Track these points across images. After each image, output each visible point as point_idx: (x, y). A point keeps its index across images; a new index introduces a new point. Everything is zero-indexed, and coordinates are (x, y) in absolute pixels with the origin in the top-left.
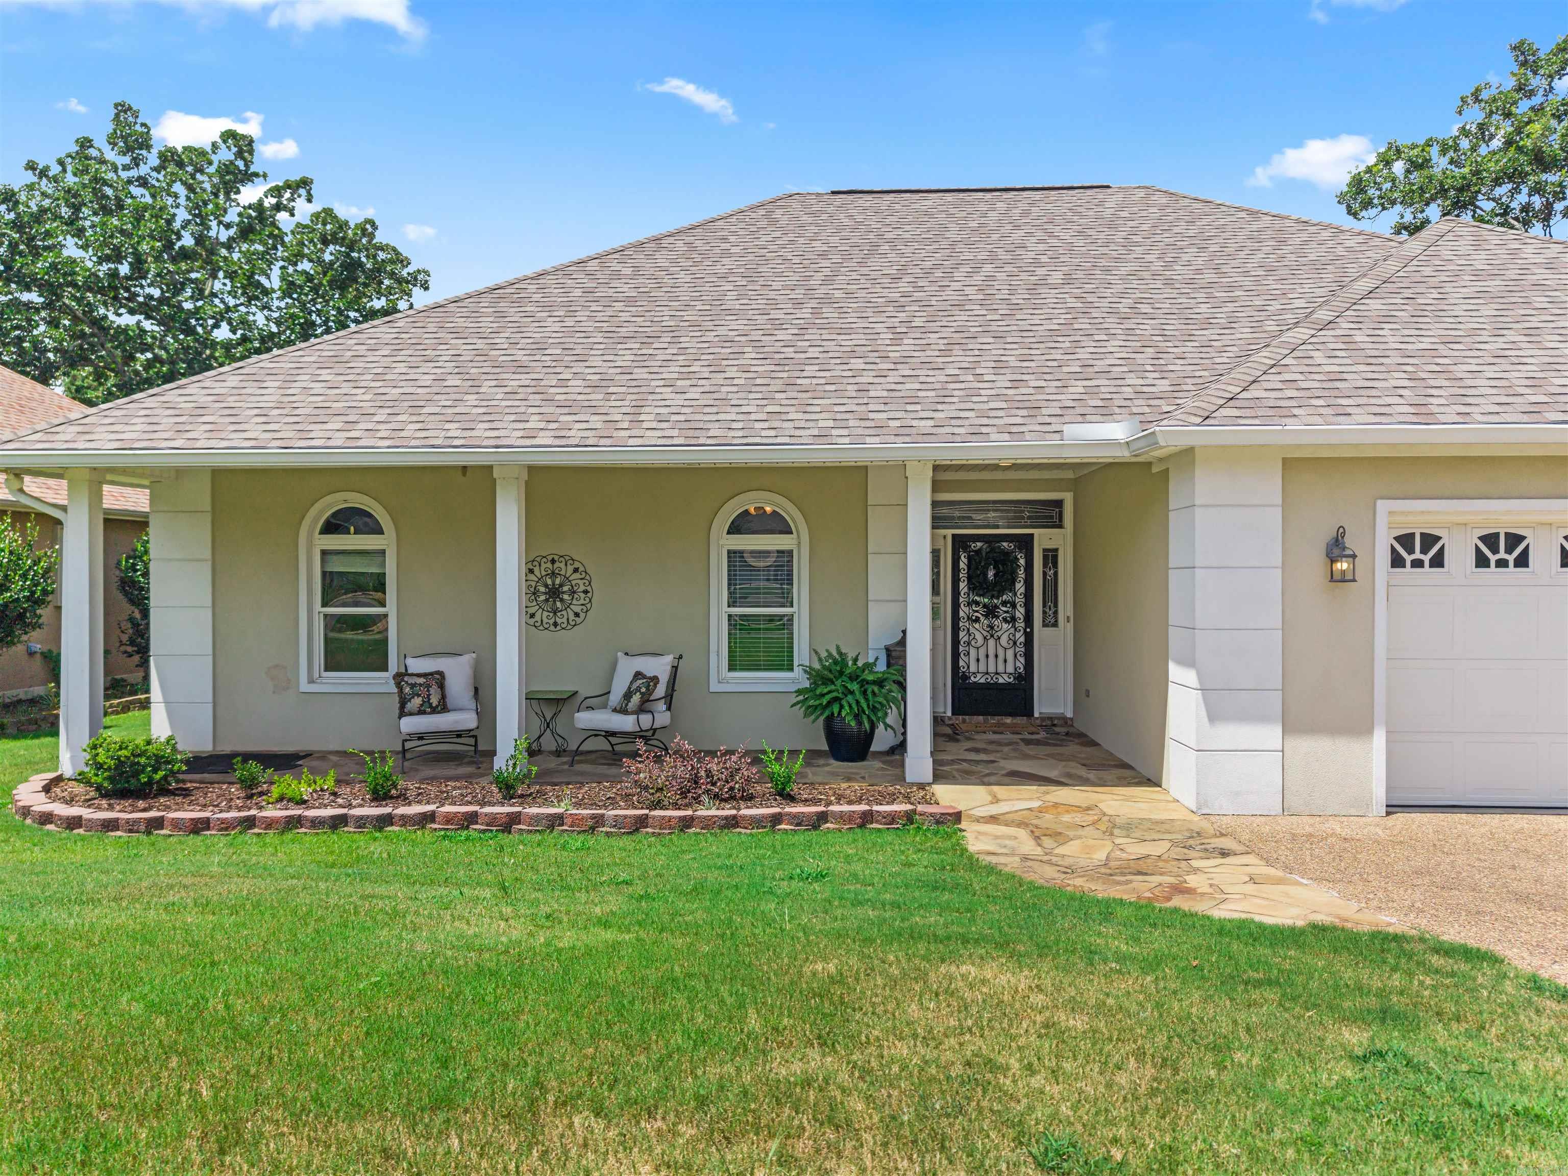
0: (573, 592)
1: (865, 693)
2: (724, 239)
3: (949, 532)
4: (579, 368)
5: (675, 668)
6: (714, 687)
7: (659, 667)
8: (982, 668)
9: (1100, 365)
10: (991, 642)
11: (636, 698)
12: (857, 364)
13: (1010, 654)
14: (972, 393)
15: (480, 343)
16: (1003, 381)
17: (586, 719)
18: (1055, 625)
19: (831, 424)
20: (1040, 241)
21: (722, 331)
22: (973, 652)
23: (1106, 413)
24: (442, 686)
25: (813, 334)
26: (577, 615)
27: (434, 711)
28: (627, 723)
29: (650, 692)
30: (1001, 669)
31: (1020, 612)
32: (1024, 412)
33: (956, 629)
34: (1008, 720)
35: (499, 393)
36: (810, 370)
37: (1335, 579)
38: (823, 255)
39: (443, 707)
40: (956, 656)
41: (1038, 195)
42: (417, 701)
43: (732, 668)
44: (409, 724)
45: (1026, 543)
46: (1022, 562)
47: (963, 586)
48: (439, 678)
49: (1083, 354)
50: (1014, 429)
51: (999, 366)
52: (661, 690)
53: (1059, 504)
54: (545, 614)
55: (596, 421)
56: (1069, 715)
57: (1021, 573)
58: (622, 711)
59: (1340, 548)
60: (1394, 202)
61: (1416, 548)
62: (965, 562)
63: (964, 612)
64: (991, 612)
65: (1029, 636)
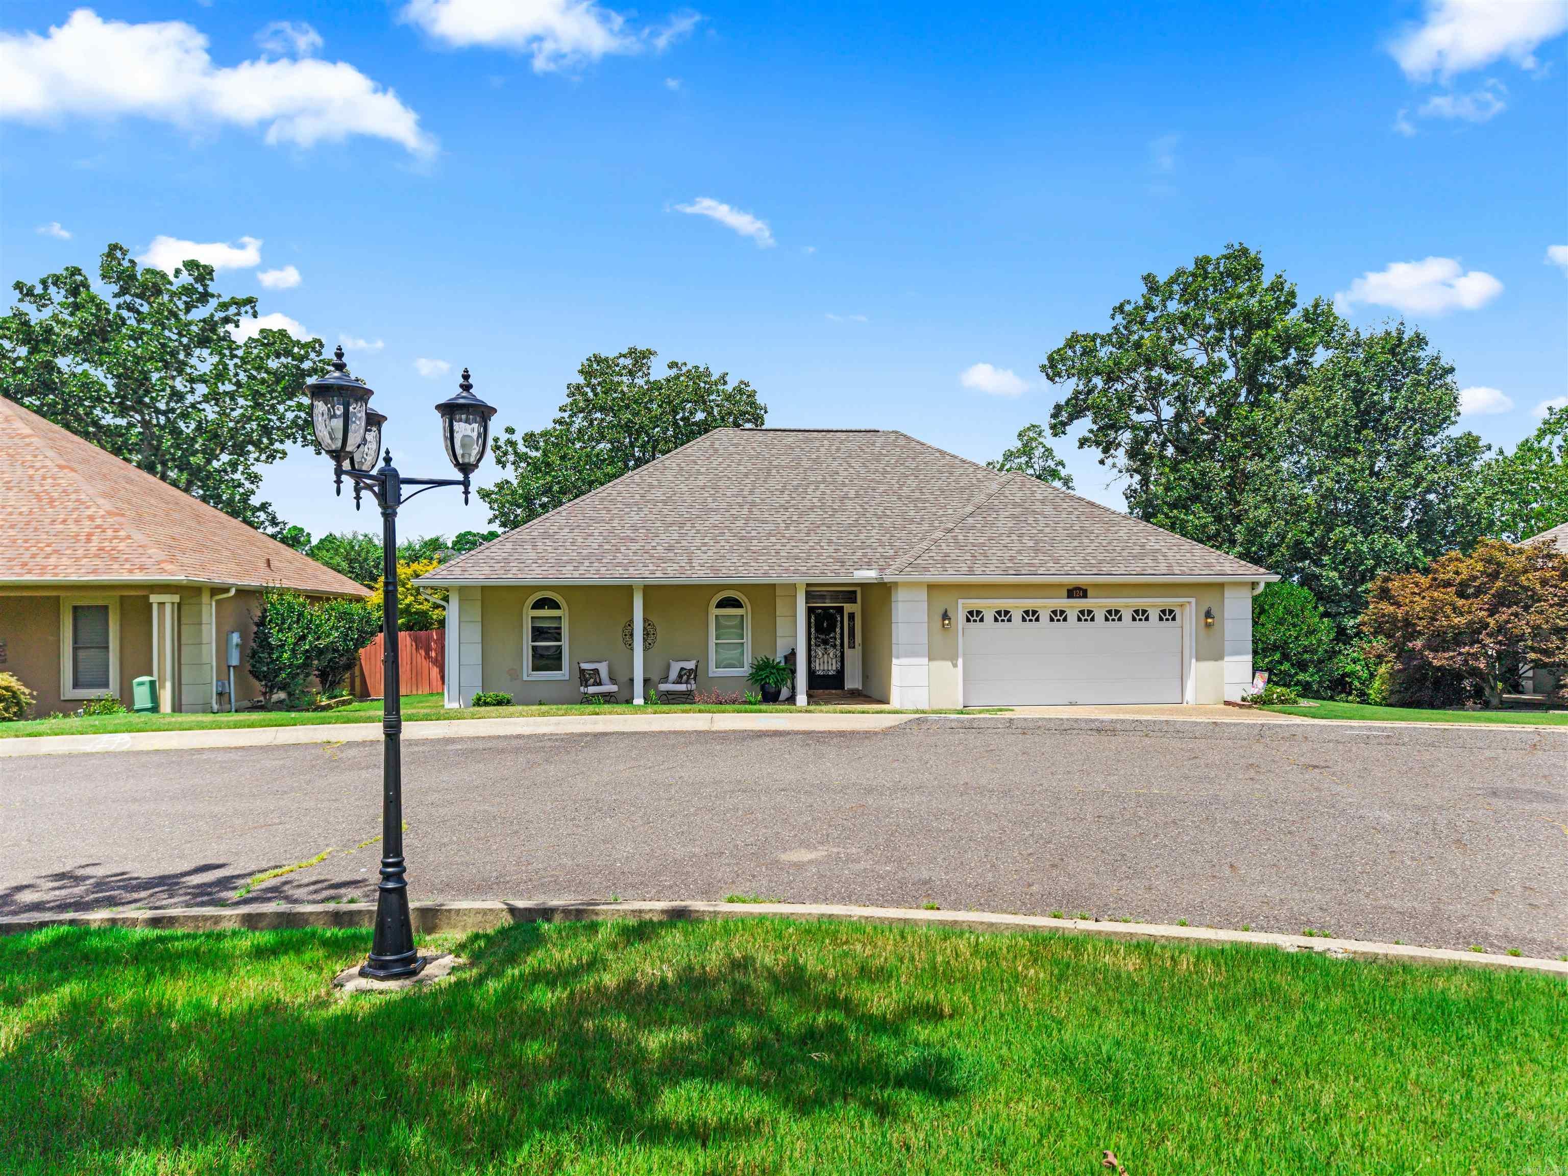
0: (648, 634)
1: (779, 674)
2: (695, 463)
4: (657, 540)
5: (697, 666)
7: (691, 665)
8: (822, 668)
9: (868, 542)
10: (826, 656)
11: (685, 677)
12: (773, 539)
13: (834, 661)
14: (820, 554)
15: (608, 527)
16: (831, 549)
17: (664, 687)
18: (854, 647)
19: (768, 568)
20: (846, 470)
21: (712, 521)
22: (817, 661)
23: (869, 565)
24: (598, 674)
25: (752, 524)
26: (650, 644)
27: (598, 685)
28: (682, 688)
29: (688, 675)
30: (830, 668)
31: (838, 642)
33: (809, 650)
34: (835, 689)
35: (630, 553)
36: (755, 542)
37: (944, 627)
38: (746, 475)
39: (600, 684)
40: (810, 663)
41: (843, 436)
42: (592, 680)
43: (717, 666)
45: (840, 610)
46: (839, 619)
47: (813, 630)
48: (596, 671)
49: (862, 537)
51: (830, 542)
53: (855, 592)
55: (676, 566)
56: (861, 687)
57: (839, 624)
58: (679, 683)
59: (945, 616)
60: (1073, 375)
61: (974, 616)
62: (813, 619)
63: (813, 642)
64: (826, 642)
65: (843, 653)
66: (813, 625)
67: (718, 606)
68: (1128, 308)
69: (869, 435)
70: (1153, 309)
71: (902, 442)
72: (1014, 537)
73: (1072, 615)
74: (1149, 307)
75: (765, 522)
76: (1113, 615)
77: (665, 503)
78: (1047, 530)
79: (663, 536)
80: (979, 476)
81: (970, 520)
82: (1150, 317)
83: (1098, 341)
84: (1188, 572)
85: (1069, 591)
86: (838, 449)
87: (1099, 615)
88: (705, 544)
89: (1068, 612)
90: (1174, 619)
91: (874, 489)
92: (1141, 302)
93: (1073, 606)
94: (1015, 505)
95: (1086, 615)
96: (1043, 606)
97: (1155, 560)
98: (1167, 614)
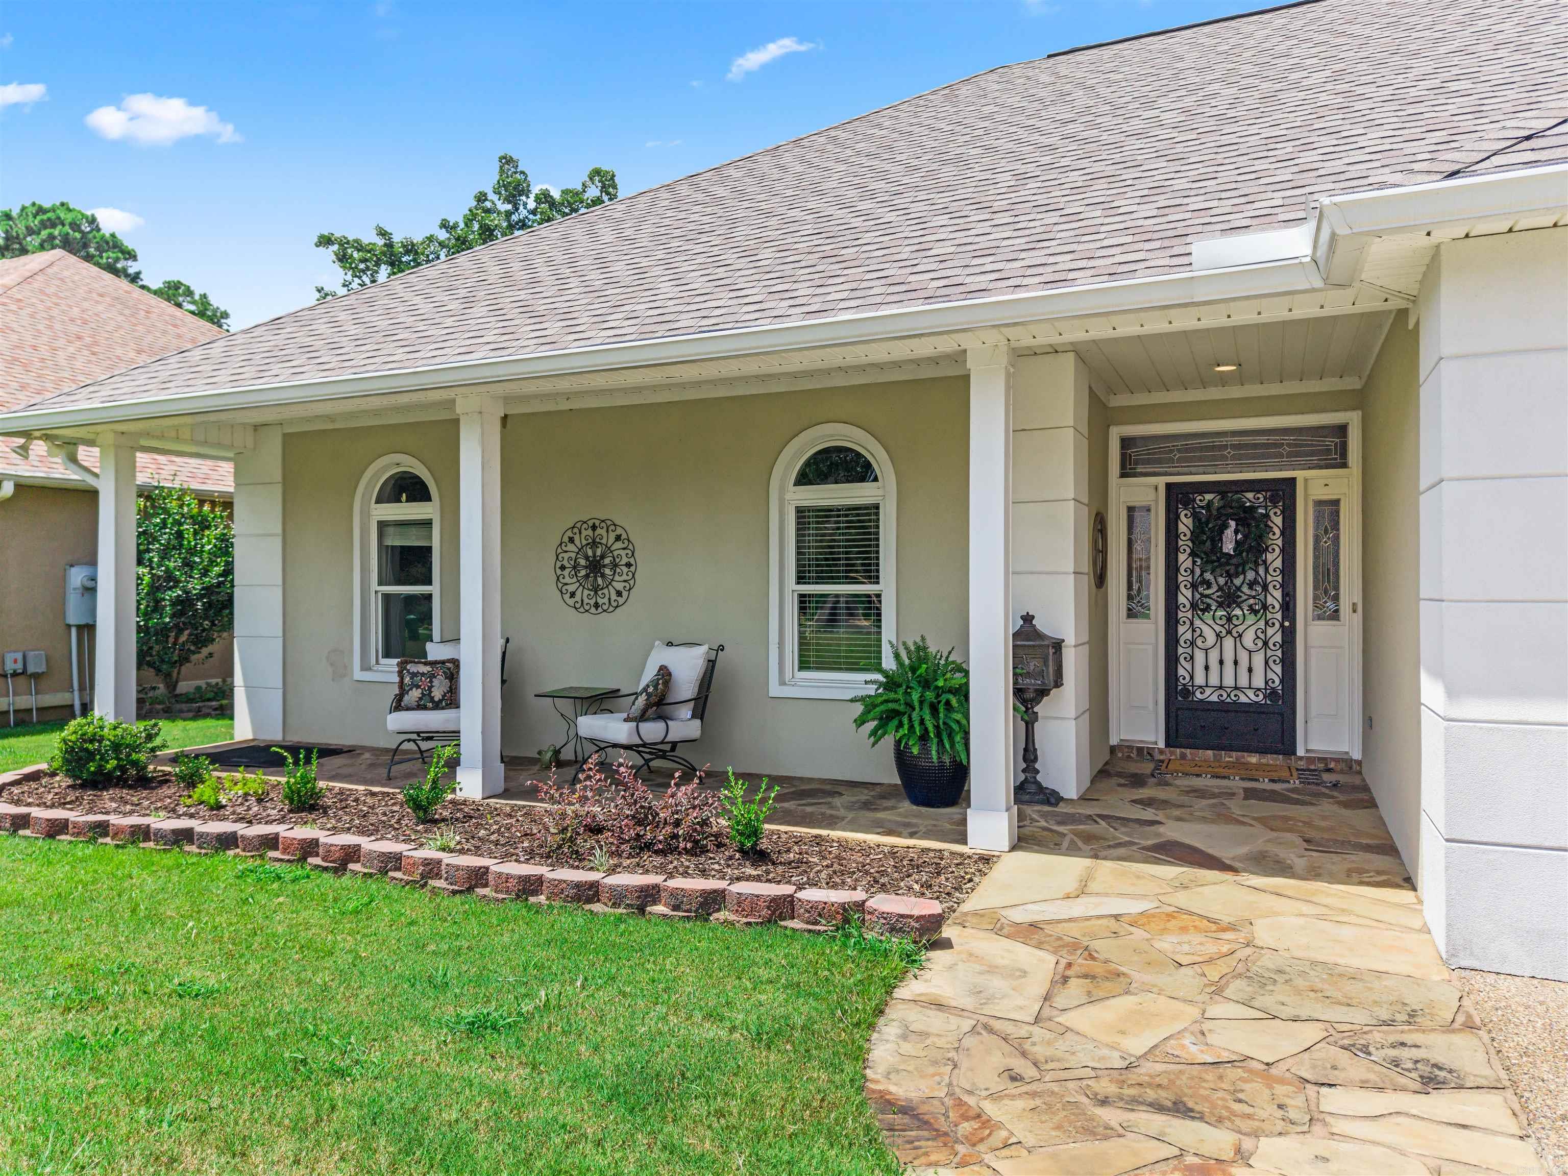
0: (615, 566)
3: (1162, 481)
5: (711, 664)
6: (775, 690)
8: (1214, 680)
10: (1229, 643)
13: (1258, 660)
17: (586, 725)
18: (1335, 615)
22: (1199, 656)
24: (452, 677)
26: (619, 594)
27: (434, 706)
30: (1243, 681)
31: (1275, 597)
33: (1172, 621)
34: (1253, 759)
39: (450, 702)
40: (1172, 660)
43: (804, 665)
45: (1284, 492)
46: (1278, 520)
47: (1184, 560)
48: (452, 668)
52: (685, 691)
53: (1342, 430)
54: (586, 592)
56: (1357, 755)
57: (1276, 540)
58: (628, 715)
62: (1185, 524)
63: (1185, 596)
64: (1230, 599)
65: (1289, 636)
66: (1184, 543)
67: (803, 479)
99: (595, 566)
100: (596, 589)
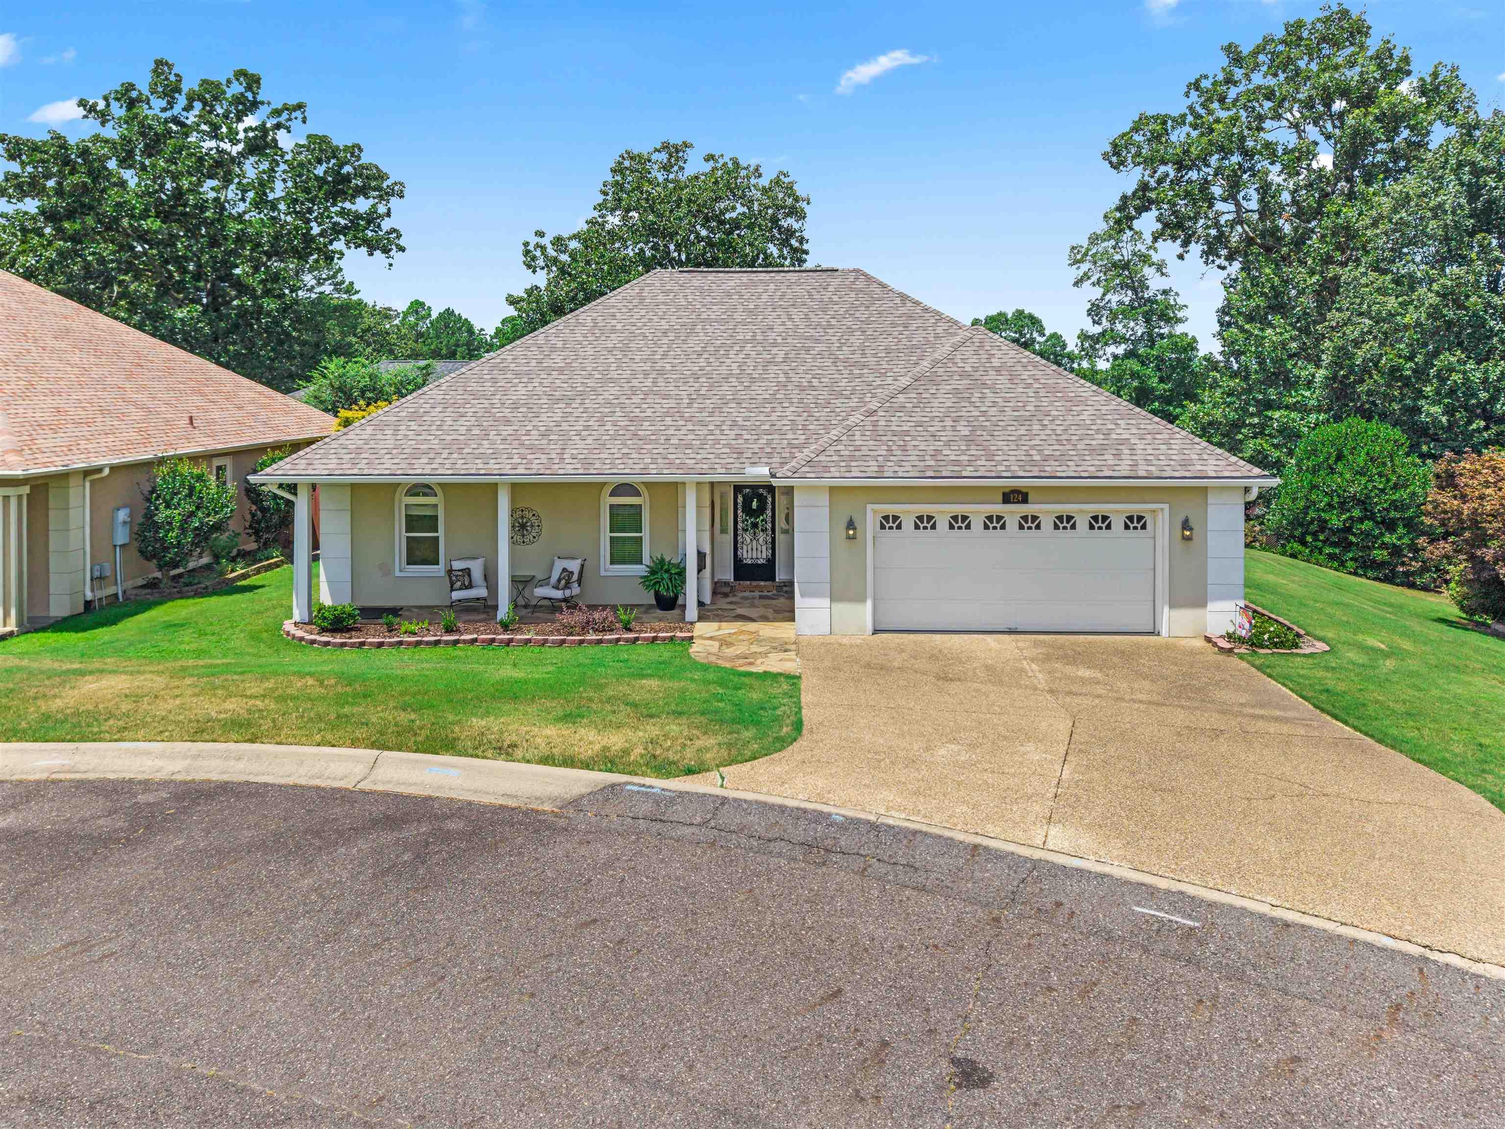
0: (532, 526)
1: (671, 579)
2: (614, 317)
3: (732, 484)
5: (582, 566)
6: (603, 573)
7: (574, 566)
8: (749, 556)
10: (754, 542)
11: (563, 582)
13: (764, 548)
14: (717, 442)
16: (732, 435)
17: (540, 592)
18: (787, 531)
19: (649, 461)
22: (745, 547)
24: (469, 575)
26: (534, 537)
27: (467, 588)
28: (558, 594)
29: (570, 578)
30: (759, 556)
31: (769, 526)
32: (735, 456)
33: (736, 535)
34: (762, 583)
37: (849, 538)
39: (470, 586)
40: (736, 549)
42: (459, 583)
43: (612, 563)
44: (456, 595)
45: (772, 490)
46: (770, 499)
47: (739, 511)
48: (467, 572)
50: (729, 466)
52: (575, 577)
54: (519, 537)
55: (544, 458)
57: (769, 506)
58: (556, 587)
59: (851, 525)
60: (1139, 164)
61: (890, 522)
62: (740, 499)
63: (740, 525)
64: (755, 525)
65: (774, 539)
66: (740, 506)
67: (612, 494)
68: (1206, 84)
69: (824, 275)
70: (1235, 83)
71: (860, 284)
72: (948, 422)
73: (1012, 523)
74: (1230, 81)
75: (666, 397)
76: (1065, 522)
77: (561, 371)
78: (993, 411)
79: (543, 417)
80: (939, 330)
81: (901, 398)
82: (1233, 93)
83: (1170, 123)
84: (1158, 474)
85: (1004, 494)
86: (783, 295)
87: (1047, 523)
88: (587, 428)
89: (1007, 518)
90: (1144, 527)
91: (808, 351)
92: (1221, 77)
93: (1013, 512)
94: (963, 375)
95: (1030, 522)
96: (977, 512)
97: (1118, 456)
98: (1136, 522)
99: (523, 526)
100: (523, 536)
